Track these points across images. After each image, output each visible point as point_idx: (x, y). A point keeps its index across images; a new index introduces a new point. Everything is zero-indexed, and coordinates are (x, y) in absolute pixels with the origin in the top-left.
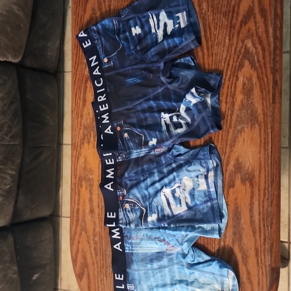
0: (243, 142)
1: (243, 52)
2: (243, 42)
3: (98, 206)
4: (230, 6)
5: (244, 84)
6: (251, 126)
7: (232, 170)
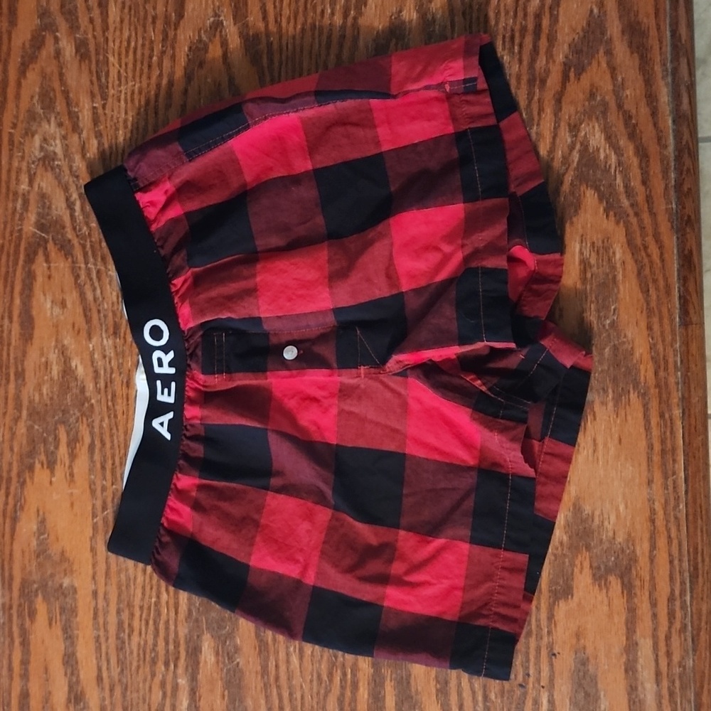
0: (591, 451)
1: (575, 164)
2: (574, 129)
3: (99, 679)
4: (525, 15)
5: (585, 264)
6: (617, 401)
7: (561, 543)
